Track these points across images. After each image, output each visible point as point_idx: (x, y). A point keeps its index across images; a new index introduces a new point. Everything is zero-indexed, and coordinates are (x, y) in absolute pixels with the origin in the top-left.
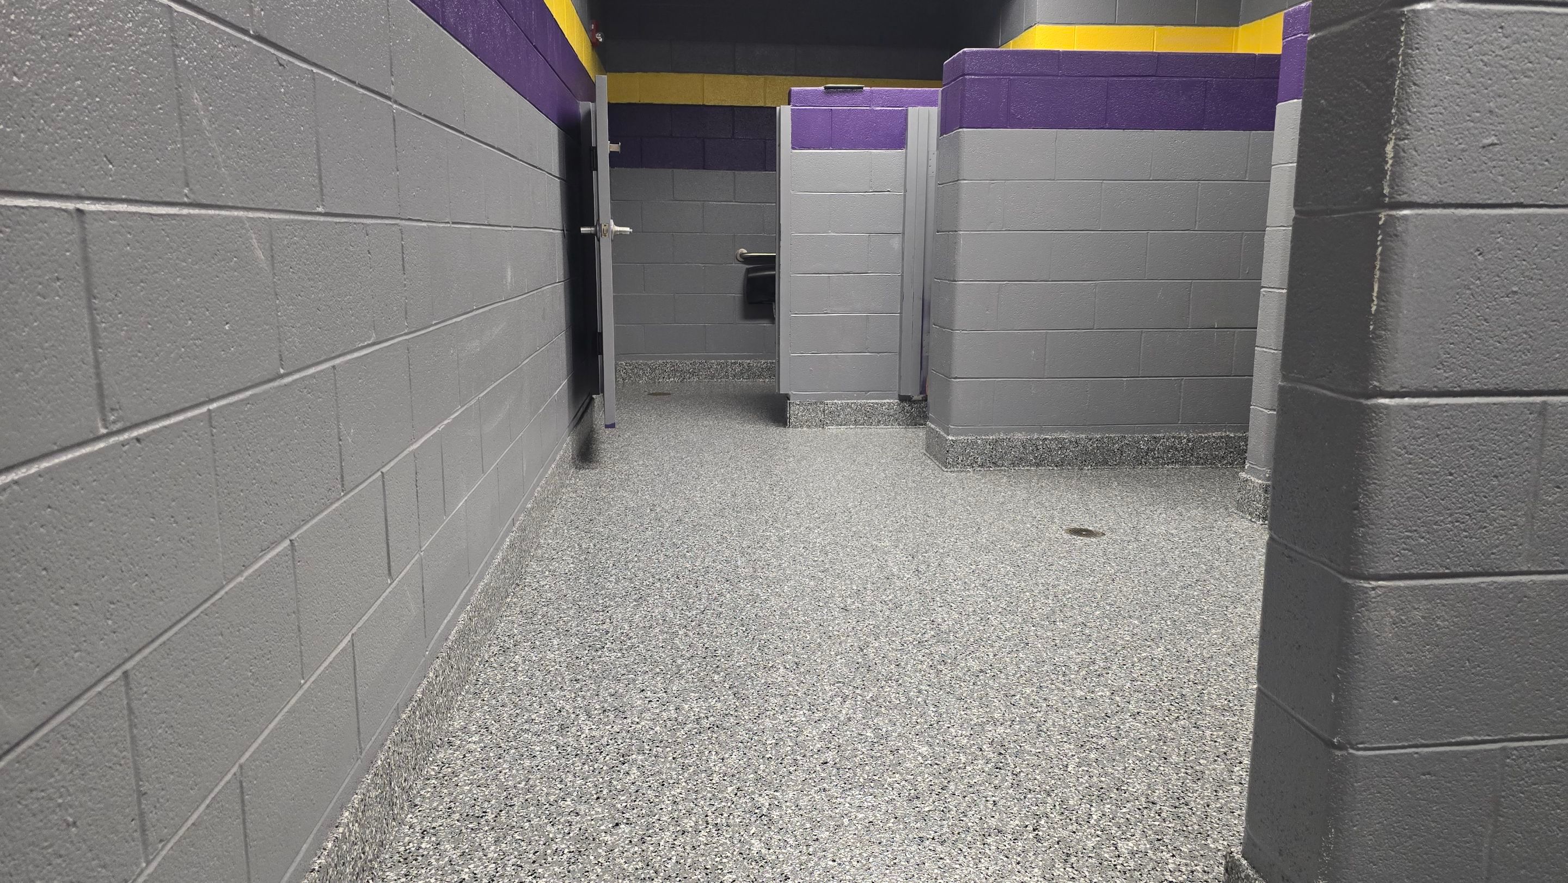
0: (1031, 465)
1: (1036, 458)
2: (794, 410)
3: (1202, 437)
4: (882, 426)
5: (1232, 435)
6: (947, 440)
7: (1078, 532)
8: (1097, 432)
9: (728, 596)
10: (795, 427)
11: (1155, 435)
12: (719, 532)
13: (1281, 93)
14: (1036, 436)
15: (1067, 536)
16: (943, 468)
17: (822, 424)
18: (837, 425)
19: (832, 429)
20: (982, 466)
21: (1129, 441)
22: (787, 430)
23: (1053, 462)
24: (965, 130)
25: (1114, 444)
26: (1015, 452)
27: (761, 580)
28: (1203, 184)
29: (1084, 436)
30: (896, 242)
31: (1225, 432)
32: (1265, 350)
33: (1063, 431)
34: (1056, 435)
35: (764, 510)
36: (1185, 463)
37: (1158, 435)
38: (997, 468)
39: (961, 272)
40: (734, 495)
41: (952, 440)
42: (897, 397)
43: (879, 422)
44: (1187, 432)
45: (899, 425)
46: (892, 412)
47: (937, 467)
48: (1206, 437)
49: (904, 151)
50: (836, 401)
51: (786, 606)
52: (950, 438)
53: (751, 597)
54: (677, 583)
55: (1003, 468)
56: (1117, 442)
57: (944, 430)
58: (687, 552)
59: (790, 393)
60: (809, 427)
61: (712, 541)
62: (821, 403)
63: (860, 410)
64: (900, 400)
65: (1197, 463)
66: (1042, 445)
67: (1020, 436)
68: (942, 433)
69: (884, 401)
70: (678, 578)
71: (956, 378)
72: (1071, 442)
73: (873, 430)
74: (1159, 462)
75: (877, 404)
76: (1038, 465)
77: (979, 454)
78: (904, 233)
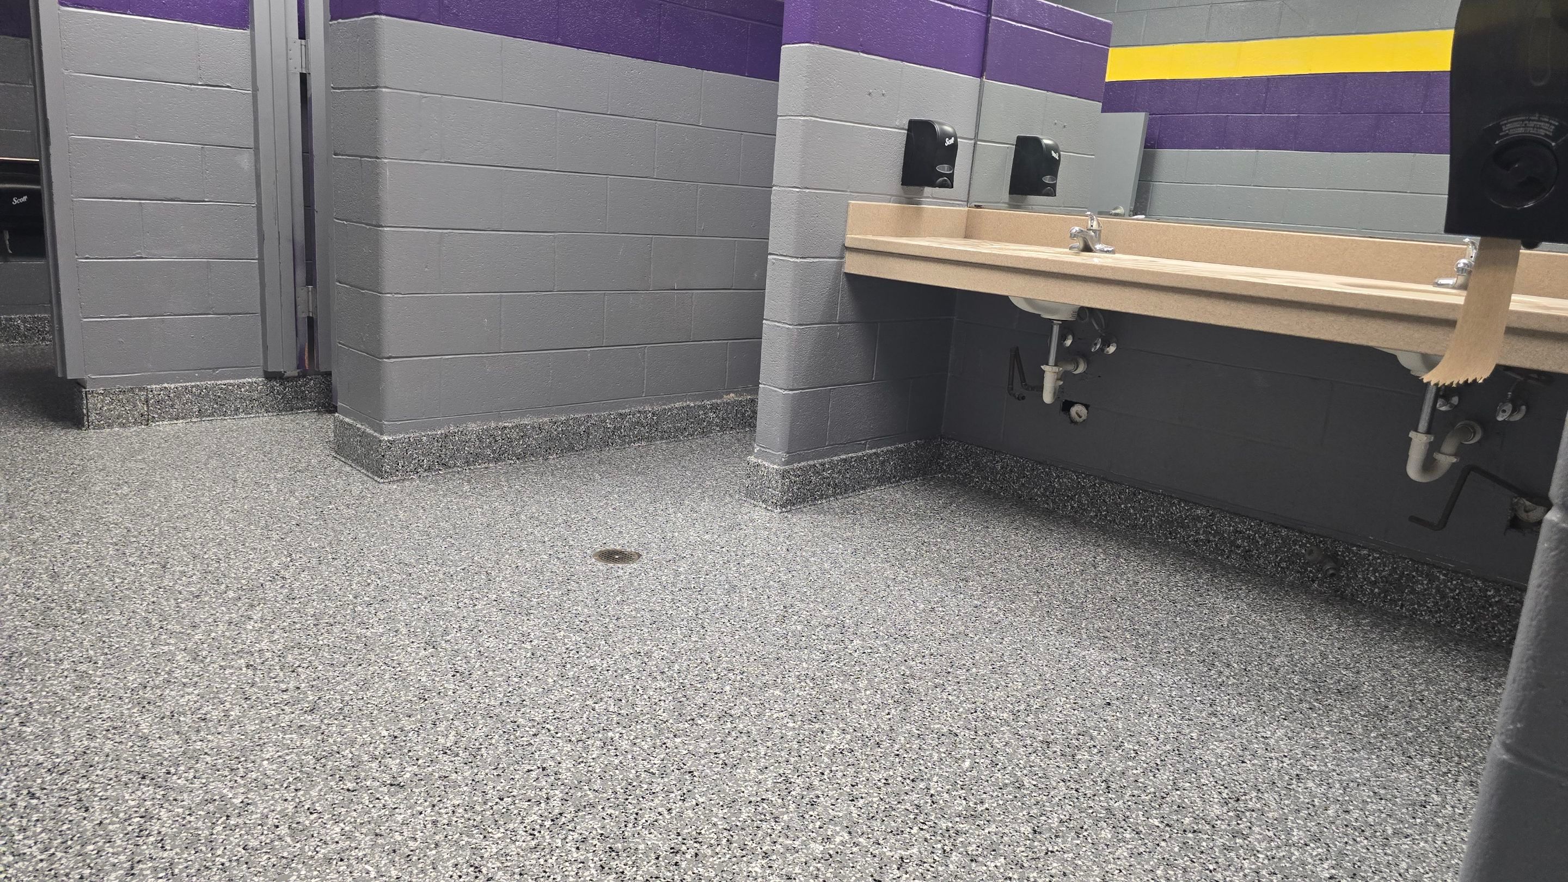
0: (489, 461)
1: (494, 452)
2: (94, 403)
3: (665, 409)
4: (243, 415)
5: (692, 405)
6: (380, 441)
7: (609, 556)
8: (560, 412)
9: (163, 813)
10: (100, 427)
11: (620, 411)
12: (66, 665)
13: (785, 34)
14: (493, 425)
15: (601, 565)
16: (376, 478)
17: (147, 420)
18: (171, 419)
19: (164, 427)
20: (429, 469)
21: (596, 421)
22: (83, 433)
23: (514, 454)
24: (383, 17)
25: (580, 425)
26: (469, 447)
27: (208, 759)
28: (660, 125)
29: (546, 419)
30: (245, 161)
31: (686, 401)
32: (777, 324)
33: (523, 416)
34: (515, 421)
35: (130, 599)
36: (650, 439)
37: (624, 411)
38: (448, 470)
39: (388, 216)
40: (54, 576)
41: (389, 441)
42: (261, 373)
43: (237, 409)
44: (652, 405)
45: (267, 411)
46: (255, 395)
47: (366, 478)
48: (669, 409)
49: (248, 32)
50: (166, 385)
51: (290, 808)
52: (386, 438)
53: (211, 807)
54: (35, 808)
55: (455, 469)
56: (583, 424)
57: (372, 427)
58: (22, 724)
59: (86, 377)
60: (123, 425)
61: (62, 686)
62: (140, 390)
63: (207, 395)
64: (266, 378)
65: (662, 438)
66: (502, 435)
67: (472, 426)
68: (369, 431)
69: (245, 381)
70: (33, 796)
71: (389, 358)
72: (533, 428)
73: (229, 422)
74: (625, 441)
75: (231, 385)
76: (497, 460)
77: (423, 454)
78: (257, 149)
